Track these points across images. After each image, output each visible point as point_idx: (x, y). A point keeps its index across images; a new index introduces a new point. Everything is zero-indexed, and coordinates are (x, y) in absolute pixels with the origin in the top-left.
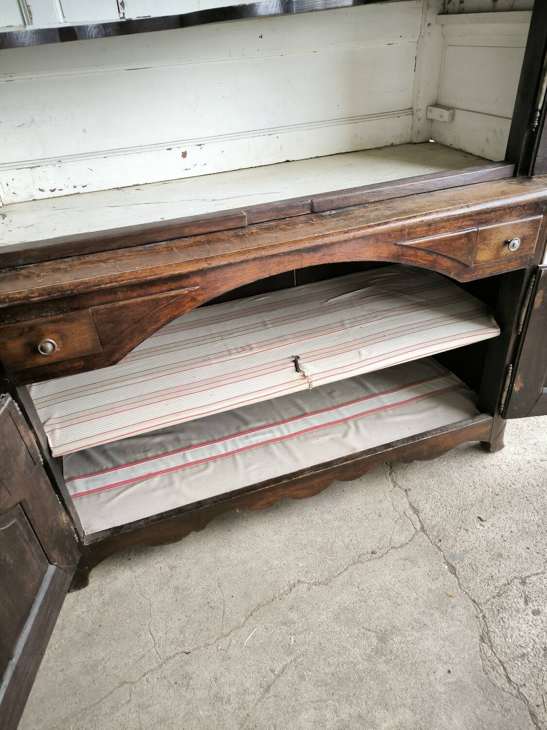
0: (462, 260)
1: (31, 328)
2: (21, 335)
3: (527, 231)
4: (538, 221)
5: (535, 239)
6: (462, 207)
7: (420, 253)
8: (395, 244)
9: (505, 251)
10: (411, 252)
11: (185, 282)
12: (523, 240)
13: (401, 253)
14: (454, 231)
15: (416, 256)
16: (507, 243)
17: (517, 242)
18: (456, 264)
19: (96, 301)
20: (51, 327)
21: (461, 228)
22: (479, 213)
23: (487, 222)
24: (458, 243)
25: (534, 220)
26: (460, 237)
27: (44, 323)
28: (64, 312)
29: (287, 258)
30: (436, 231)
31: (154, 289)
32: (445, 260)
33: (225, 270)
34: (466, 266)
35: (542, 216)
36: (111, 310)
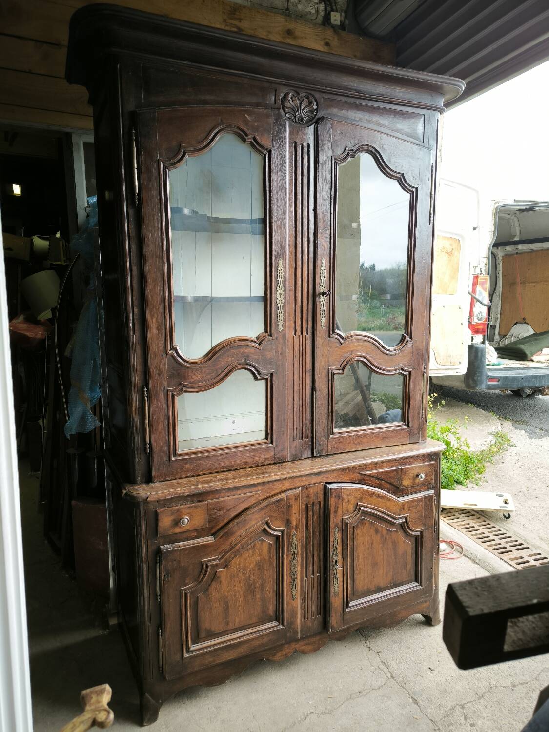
0: (395, 484)
1: (178, 510)
2: (172, 514)
3: (428, 470)
4: (433, 464)
5: (433, 474)
6: (391, 456)
7: (372, 479)
8: (359, 474)
9: (417, 480)
10: (368, 478)
11: (253, 489)
12: (426, 475)
13: (362, 478)
14: (389, 468)
15: (370, 480)
16: (418, 476)
17: (423, 475)
18: (393, 487)
19: (210, 497)
20: (188, 511)
21: (392, 466)
22: (400, 459)
23: (405, 464)
24: (392, 474)
25: (430, 464)
26: (392, 471)
27: (185, 508)
28: (194, 503)
29: (304, 478)
30: (380, 468)
31: (240, 492)
32: (386, 483)
33: (275, 483)
34: (398, 488)
35: (434, 462)
36: (217, 503)
